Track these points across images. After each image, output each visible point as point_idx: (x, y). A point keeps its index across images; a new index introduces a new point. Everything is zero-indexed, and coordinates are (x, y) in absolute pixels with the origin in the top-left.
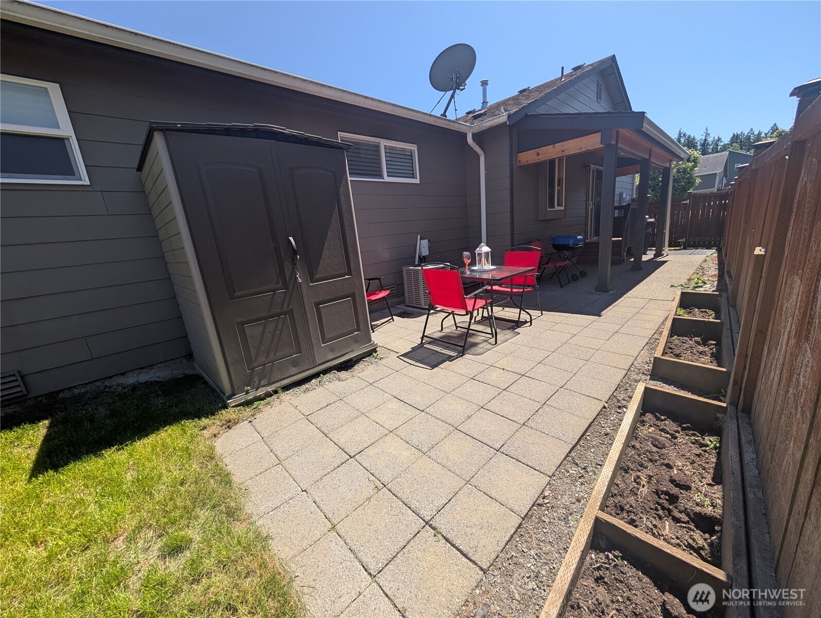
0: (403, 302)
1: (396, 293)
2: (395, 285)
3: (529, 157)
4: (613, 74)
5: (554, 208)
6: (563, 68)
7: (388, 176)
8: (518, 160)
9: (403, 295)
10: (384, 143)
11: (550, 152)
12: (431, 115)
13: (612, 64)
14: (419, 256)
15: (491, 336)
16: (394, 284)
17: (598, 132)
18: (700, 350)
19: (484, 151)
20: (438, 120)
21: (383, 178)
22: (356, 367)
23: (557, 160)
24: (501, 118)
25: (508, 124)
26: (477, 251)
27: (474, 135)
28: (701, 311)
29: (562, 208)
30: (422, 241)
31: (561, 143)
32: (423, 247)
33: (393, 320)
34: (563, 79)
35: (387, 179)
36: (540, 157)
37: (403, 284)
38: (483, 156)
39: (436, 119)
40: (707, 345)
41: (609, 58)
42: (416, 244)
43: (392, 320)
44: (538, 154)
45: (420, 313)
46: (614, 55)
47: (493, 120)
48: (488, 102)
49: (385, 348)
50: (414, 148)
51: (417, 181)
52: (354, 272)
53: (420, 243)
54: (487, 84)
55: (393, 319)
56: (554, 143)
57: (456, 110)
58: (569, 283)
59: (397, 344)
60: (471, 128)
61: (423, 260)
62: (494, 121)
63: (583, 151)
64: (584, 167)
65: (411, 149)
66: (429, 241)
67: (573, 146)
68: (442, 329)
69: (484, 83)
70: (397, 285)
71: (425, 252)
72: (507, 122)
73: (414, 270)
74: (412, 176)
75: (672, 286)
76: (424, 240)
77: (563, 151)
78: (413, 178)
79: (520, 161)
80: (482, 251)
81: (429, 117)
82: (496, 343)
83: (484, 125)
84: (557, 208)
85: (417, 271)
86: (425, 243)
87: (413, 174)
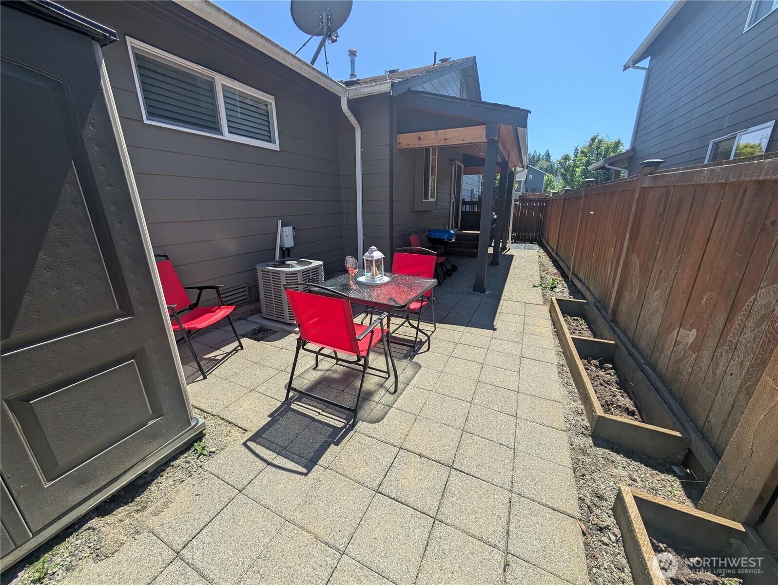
0: (259, 311)
1: (248, 299)
2: (246, 289)
3: (408, 140)
4: (472, 76)
5: (428, 199)
6: (435, 53)
7: (229, 132)
8: (398, 142)
9: (258, 300)
10: (221, 81)
11: (433, 138)
12: (294, 57)
13: (473, 65)
14: (281, 248)
15: (386, 375)
16: (244, 287)
17: (484, 124)
18: (606, 379)
19: (360, 124)
20: (304, 67)
21: (222, 135)
22: (153, 487)
23: (431, 149)
24: (383, 86)
25: (391, 94)
26: (367, 256)
27: (349, 101)
28: (574, 320)
29: (434, 200)
30: (284, 228)
31: (444, 130)
32: (286, 236)
33: (242, 348)
34: (436, 66)
35: (228, 136)
36: (421, 142)
37: (257, 286)
38: (359, 129)
39: (301, 64)
40: (604, 368)
41: (471, 58)
42: (277, 233)
43: (240, 348)
44: (420, 139)
45: (283, 330)
46: (475, 56)
47: (373, 86)
48: (356, 76)
49: (223, 419)
50: (270, 99)
51: (276, 147)
52: (138, 308)
53: (282, 231)
54: (356, 56)
55: (241, 345)
56: (437, 129)
57: (327, 63)
58: (445, 279)
59: (245, 406)
60: (346, 91)
61: (287, 253)
62: (375, 88)
63: (466, 142)
64: (450, 160)
65: (266, 102)
66: (294, 228)
67: (456, 136)
68: (317, 365)
69: (353, 54)
70: (249, 288)
71: (289, 243)
72: (390, 92)
73: (273, 272)
74: (268, 139)
75: (534, 286)
76: (287, 228)
77: (446, 139)
78: (271, 142)
79: (400, 143)
80: (373, 257)
81: (291, 59)
82: (396, 390)
83: (362, 91)
84: (430, 200)
85: (278, 273)
86: (288, 230)
87: (270, 137)
